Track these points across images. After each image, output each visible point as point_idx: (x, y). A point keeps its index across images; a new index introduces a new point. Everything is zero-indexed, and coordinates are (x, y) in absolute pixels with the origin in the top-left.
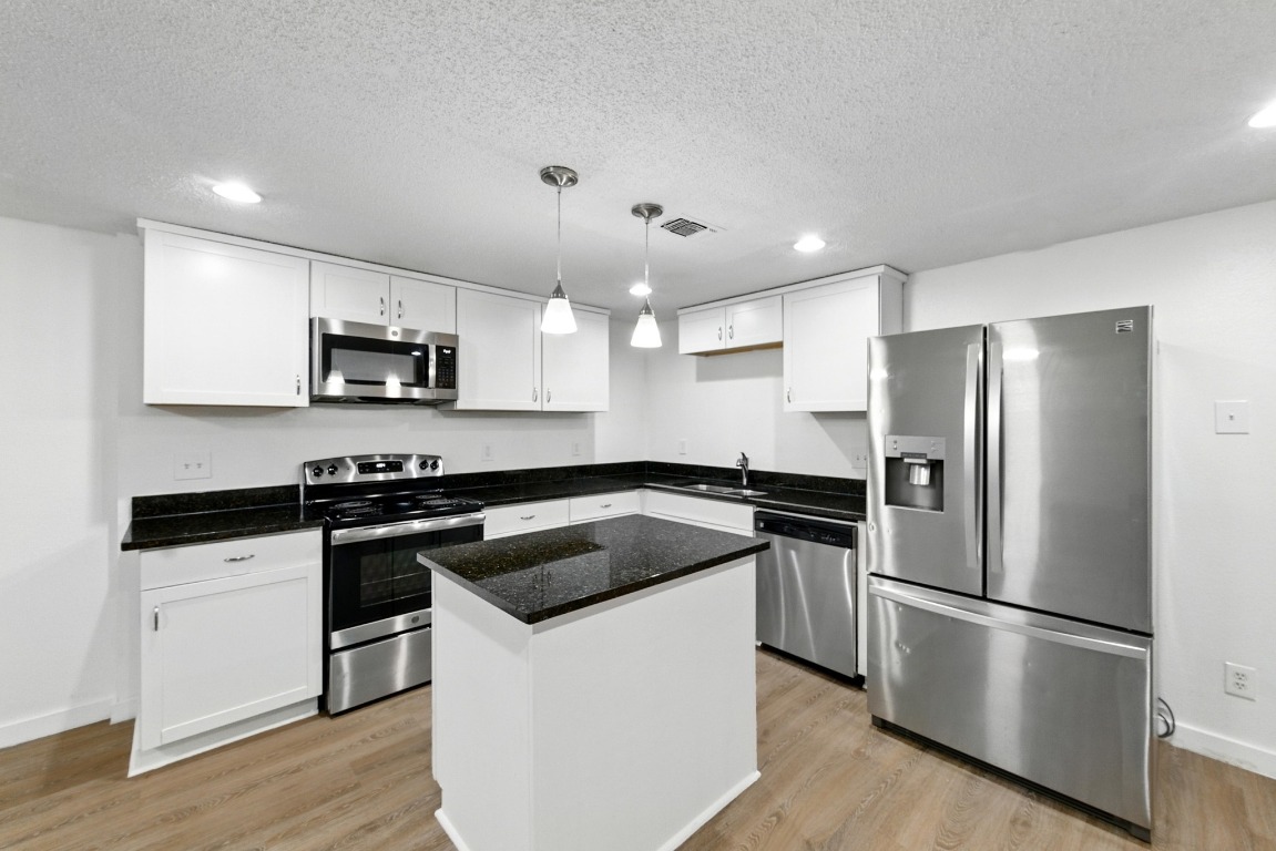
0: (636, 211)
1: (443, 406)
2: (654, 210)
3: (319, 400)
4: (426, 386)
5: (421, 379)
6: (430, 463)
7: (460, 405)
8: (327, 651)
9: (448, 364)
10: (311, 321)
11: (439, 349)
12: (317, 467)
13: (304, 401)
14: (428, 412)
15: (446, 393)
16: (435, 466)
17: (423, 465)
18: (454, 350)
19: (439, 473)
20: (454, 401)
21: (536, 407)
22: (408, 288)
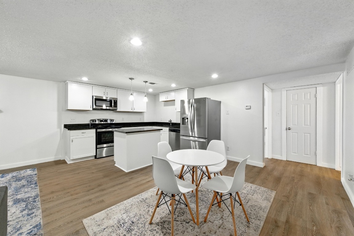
0: (144, 82)
1: (115, 110)
2: (146, 82)
3: (93, 109)
4: (112, 107)
5: (111, 106)
6: (112, 120)
7: (118, 110)
8: (97, 148)
9: (116, 103)
10: (93, 96)
11: (114, 101)
12: (93, 121)
13: (91, 109)
14: (112, 112)
15: (115, 108)
16: (113, 121)
17: (111, 121)
18: (117, 101)
19: (114, 122)
20: (117, 109)
21: (132, 111)
22: (108, 90)
